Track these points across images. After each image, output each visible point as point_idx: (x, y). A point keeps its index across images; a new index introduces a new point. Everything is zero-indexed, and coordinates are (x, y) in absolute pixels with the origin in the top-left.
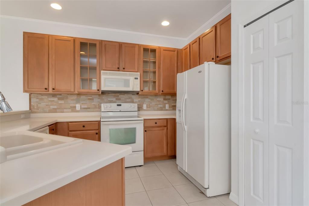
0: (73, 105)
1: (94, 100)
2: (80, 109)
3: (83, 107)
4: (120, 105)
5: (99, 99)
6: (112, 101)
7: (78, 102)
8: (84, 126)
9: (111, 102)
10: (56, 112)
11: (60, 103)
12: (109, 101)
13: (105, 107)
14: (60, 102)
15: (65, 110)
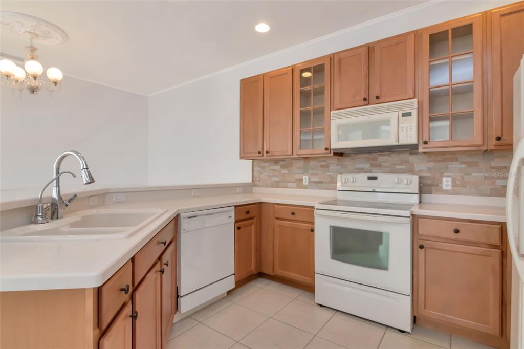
0: (298, 177)
1: (330, 167)
2: (309, 183)
3: (313, 179)
4: (375, 178)
5: (338, 165)
6: (363, 169)
7: (305, 172)
8: (293, 214)
9: (360, 171)
10: (278, 187)
11: (283, 174)
12: (357, 169)
13: (344, 180)
14: (285, 171)
15: (289, 185)
